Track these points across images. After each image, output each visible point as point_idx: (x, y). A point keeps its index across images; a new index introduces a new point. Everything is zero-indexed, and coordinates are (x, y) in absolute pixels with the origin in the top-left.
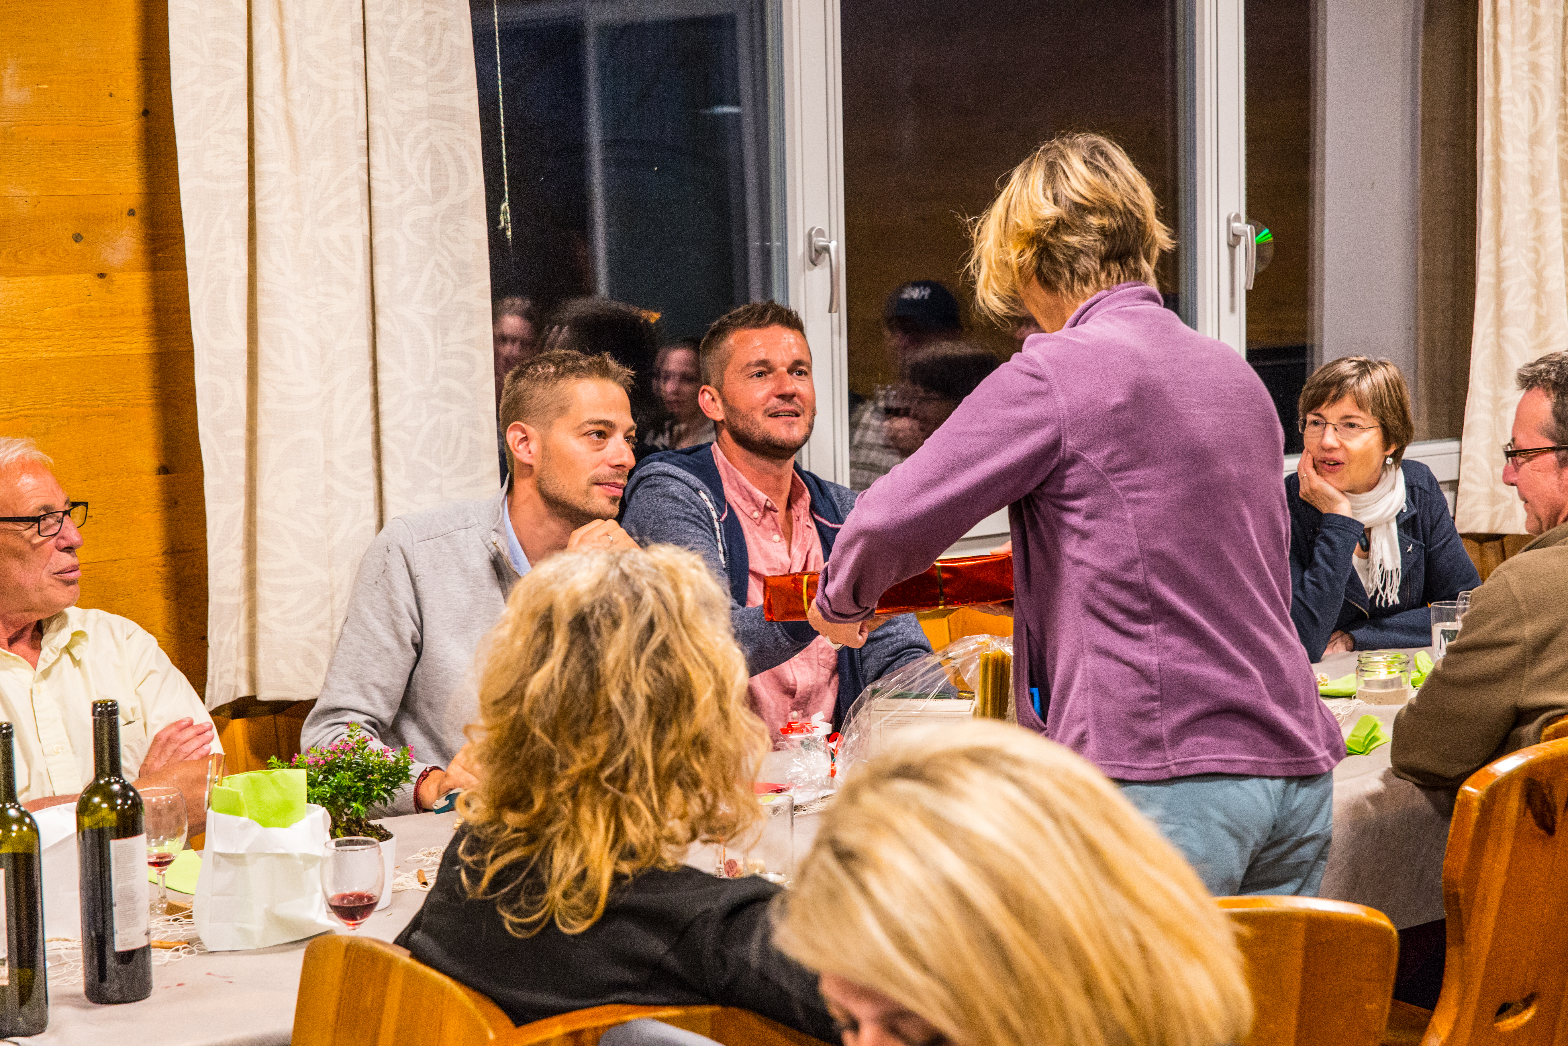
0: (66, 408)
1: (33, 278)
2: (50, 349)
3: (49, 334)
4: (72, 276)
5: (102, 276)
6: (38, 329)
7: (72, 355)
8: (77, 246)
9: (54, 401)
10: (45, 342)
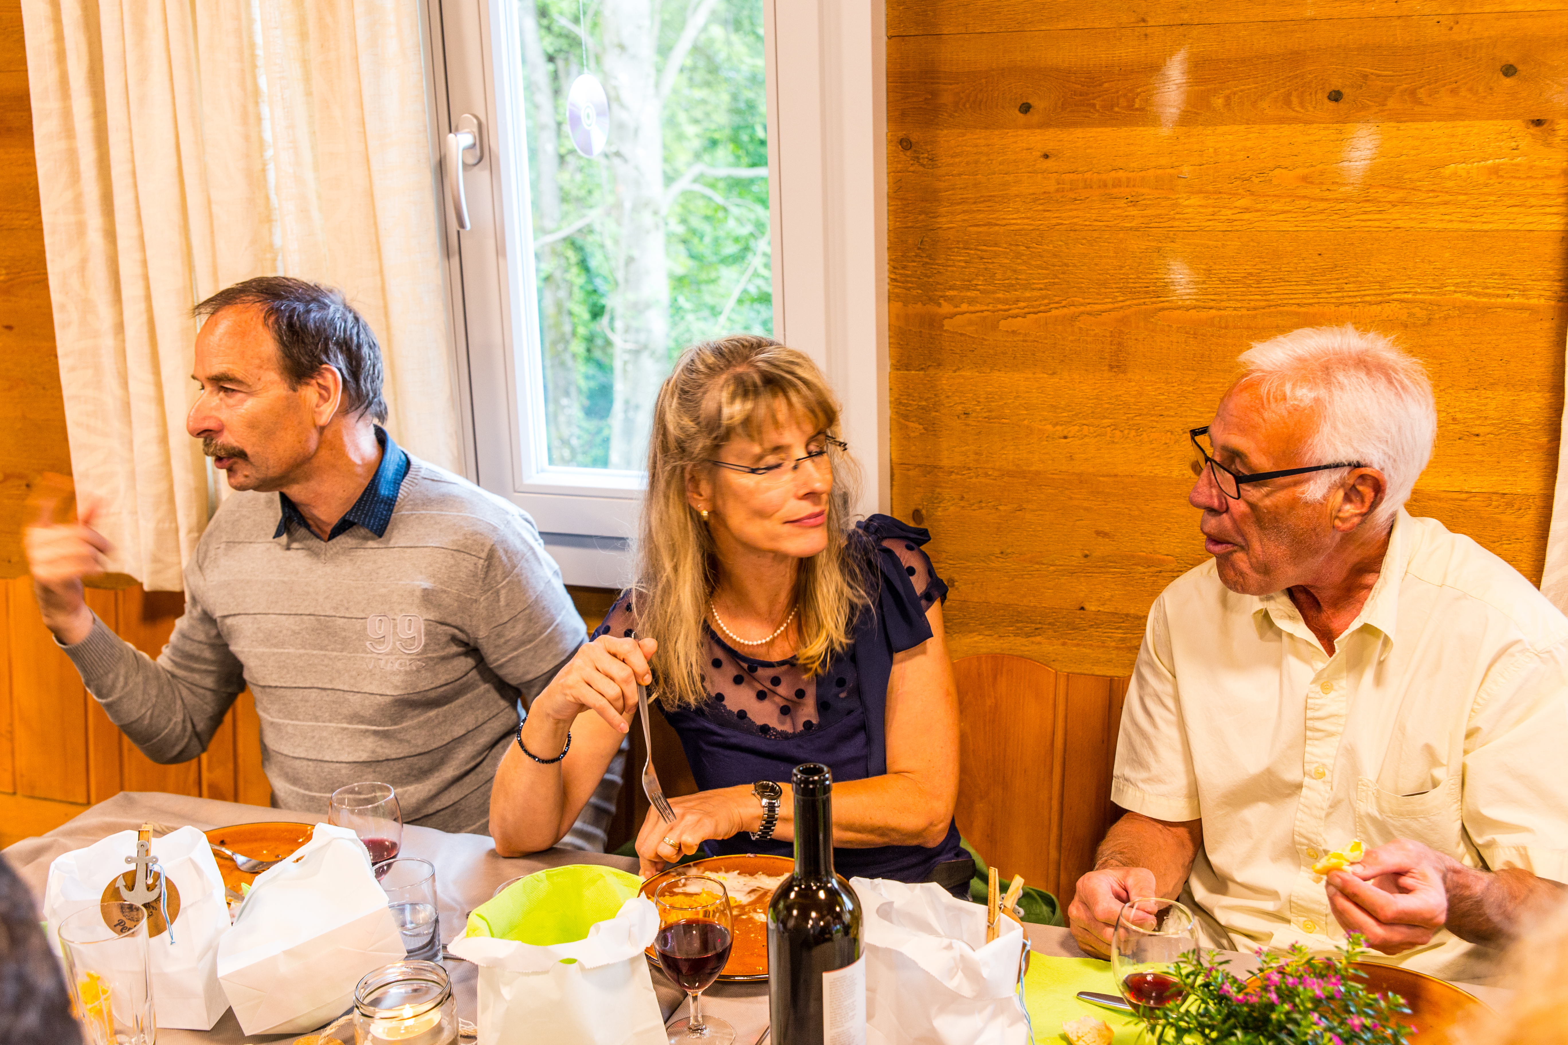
0: (1459, 295)
1: (1435, 124)
2: (1447, 217)
3: (1447, 198)
4: (1495, 122)
5: (1538, 123)
6: (1433, 191)
7: (1478, 227)
8: (1507, 82)
9: (1443, 286)
10: (1442, 209)
